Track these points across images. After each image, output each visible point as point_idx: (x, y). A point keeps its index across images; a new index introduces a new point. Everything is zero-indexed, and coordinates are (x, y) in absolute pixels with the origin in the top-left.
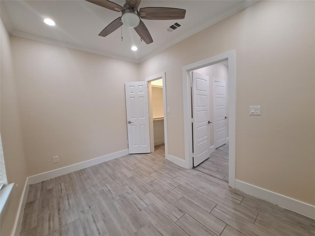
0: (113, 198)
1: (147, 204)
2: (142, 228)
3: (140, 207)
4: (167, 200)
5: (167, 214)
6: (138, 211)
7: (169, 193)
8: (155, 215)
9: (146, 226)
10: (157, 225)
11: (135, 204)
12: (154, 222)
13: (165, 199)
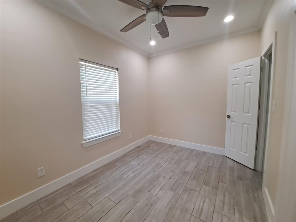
0: (155, 171)
1: (157, 194)
2: (132, 198)
3: (153, 190)
4: (169, 210)
5: (150, 214)
6: (148, 190)
7: (182, 211)
8: (147, 204)
9: (135, 199)
10: (137, 207)
11: (154, 186)
12: (139, 204)
13: (170, 208)
